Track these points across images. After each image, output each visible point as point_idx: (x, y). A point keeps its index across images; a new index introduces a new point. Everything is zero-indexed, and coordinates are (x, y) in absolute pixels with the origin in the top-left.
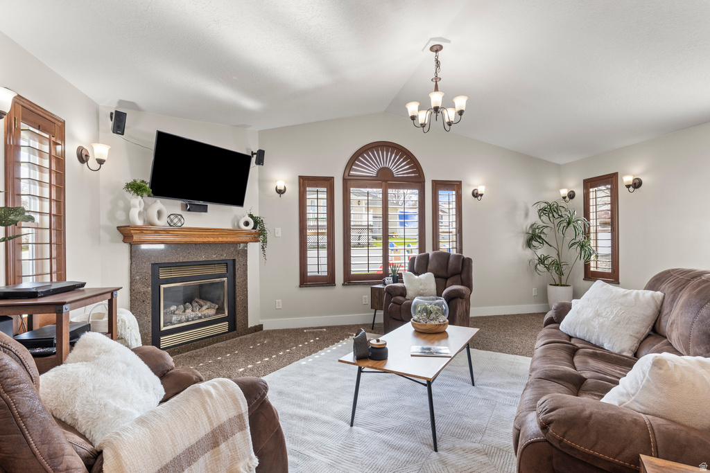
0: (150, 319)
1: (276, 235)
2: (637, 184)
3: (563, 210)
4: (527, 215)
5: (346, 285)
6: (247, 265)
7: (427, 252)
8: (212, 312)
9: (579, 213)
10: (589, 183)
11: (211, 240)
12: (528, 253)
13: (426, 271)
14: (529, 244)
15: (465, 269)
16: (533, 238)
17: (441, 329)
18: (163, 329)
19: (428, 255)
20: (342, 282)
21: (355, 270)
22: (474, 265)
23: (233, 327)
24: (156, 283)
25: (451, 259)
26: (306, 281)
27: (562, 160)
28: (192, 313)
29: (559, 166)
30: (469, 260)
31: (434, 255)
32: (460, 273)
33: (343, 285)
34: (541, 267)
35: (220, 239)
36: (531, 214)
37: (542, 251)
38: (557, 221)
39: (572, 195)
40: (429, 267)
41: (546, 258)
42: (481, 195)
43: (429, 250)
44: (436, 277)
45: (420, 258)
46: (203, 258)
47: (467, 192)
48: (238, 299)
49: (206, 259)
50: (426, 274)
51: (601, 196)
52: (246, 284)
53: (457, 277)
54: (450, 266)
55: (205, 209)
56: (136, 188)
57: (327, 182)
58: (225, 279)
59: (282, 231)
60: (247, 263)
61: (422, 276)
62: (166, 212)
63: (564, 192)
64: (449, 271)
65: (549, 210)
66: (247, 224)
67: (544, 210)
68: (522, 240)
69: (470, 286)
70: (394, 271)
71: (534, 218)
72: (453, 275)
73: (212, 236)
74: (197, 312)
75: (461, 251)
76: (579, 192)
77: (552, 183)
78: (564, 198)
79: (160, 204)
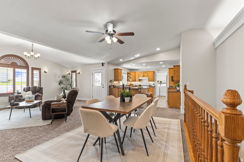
2: (79, 73)
3: (67, 77)
4: (59, 77)
7: (29, 86)
9: (70, 78)
10: (73, 72)
12: (59, 86)
13: (29, 91)
14: (60, 84)
15: (41, 90)
16: (60, 83)
17: (33, 101)
19: (30, 87)
22: (43, 89)
25: (37, 88)
27: (68, 66)
29: (67, 67)
30: (42, 88)
31: (32, 87)
32: (40, 91)
34: (62, 89)
36: (60, 77)
37: (63, 86)
38: (65, 79)
39: (69, 74)
40: (30, 90)
41: (63, 87)
42: (47, 72)
43: (30, 85)
44: (32, 92)
45: (27, 88)
47: (42, 71)
50: (29, 92)
51: (74, 74)
53: (39, 92)
54: (37, 89)
61: (28, 92)
63: (68, 73)
64: (36, 91)
65: (64, 77)
67: (63, 77)
68: (58, 83)
69: (42, 94)
70: (18, 92)
71: (61, 78)
72: (37, 91)
75: (41, 86)
76: (71, 73)
77: (65, 71)
78: (68, 74)
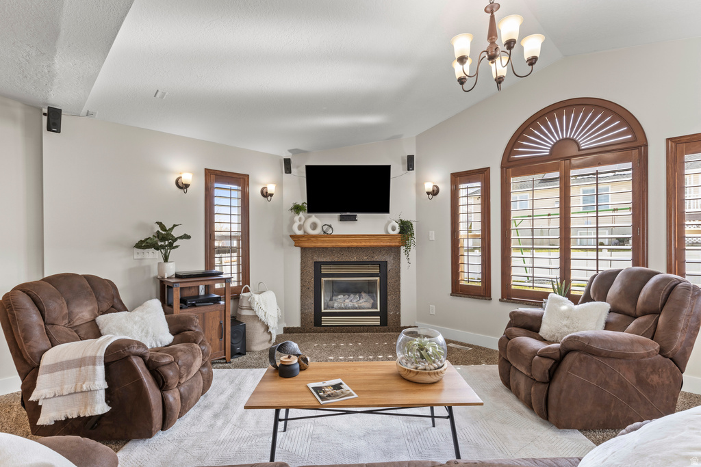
0: (313, 302)
1: (431, 239)
5: (504, 301)
6: (399, 267)
8: (368, 305)
11: (355, 244)
18: (323, 311)
20: (500, 297)
21: (516, 284)
23: (384, 322)
24: (318, 276)
26: (458, 290)
28: (350, 303)
33: (500, 300)
35: (364, 244)
46: (355, 259)
48: (389, 298)
49: (358, 260)
52: (399, 285)
55: (354, 219)
56: (297, 209)
57: (482, 175)
58: (378, 278)
59: (435, 235)
60: (399, 265)
62: (320, 224)
66: (394, 229)
73: (356, 241)
74: (355, 304)
79: (315, 218)
